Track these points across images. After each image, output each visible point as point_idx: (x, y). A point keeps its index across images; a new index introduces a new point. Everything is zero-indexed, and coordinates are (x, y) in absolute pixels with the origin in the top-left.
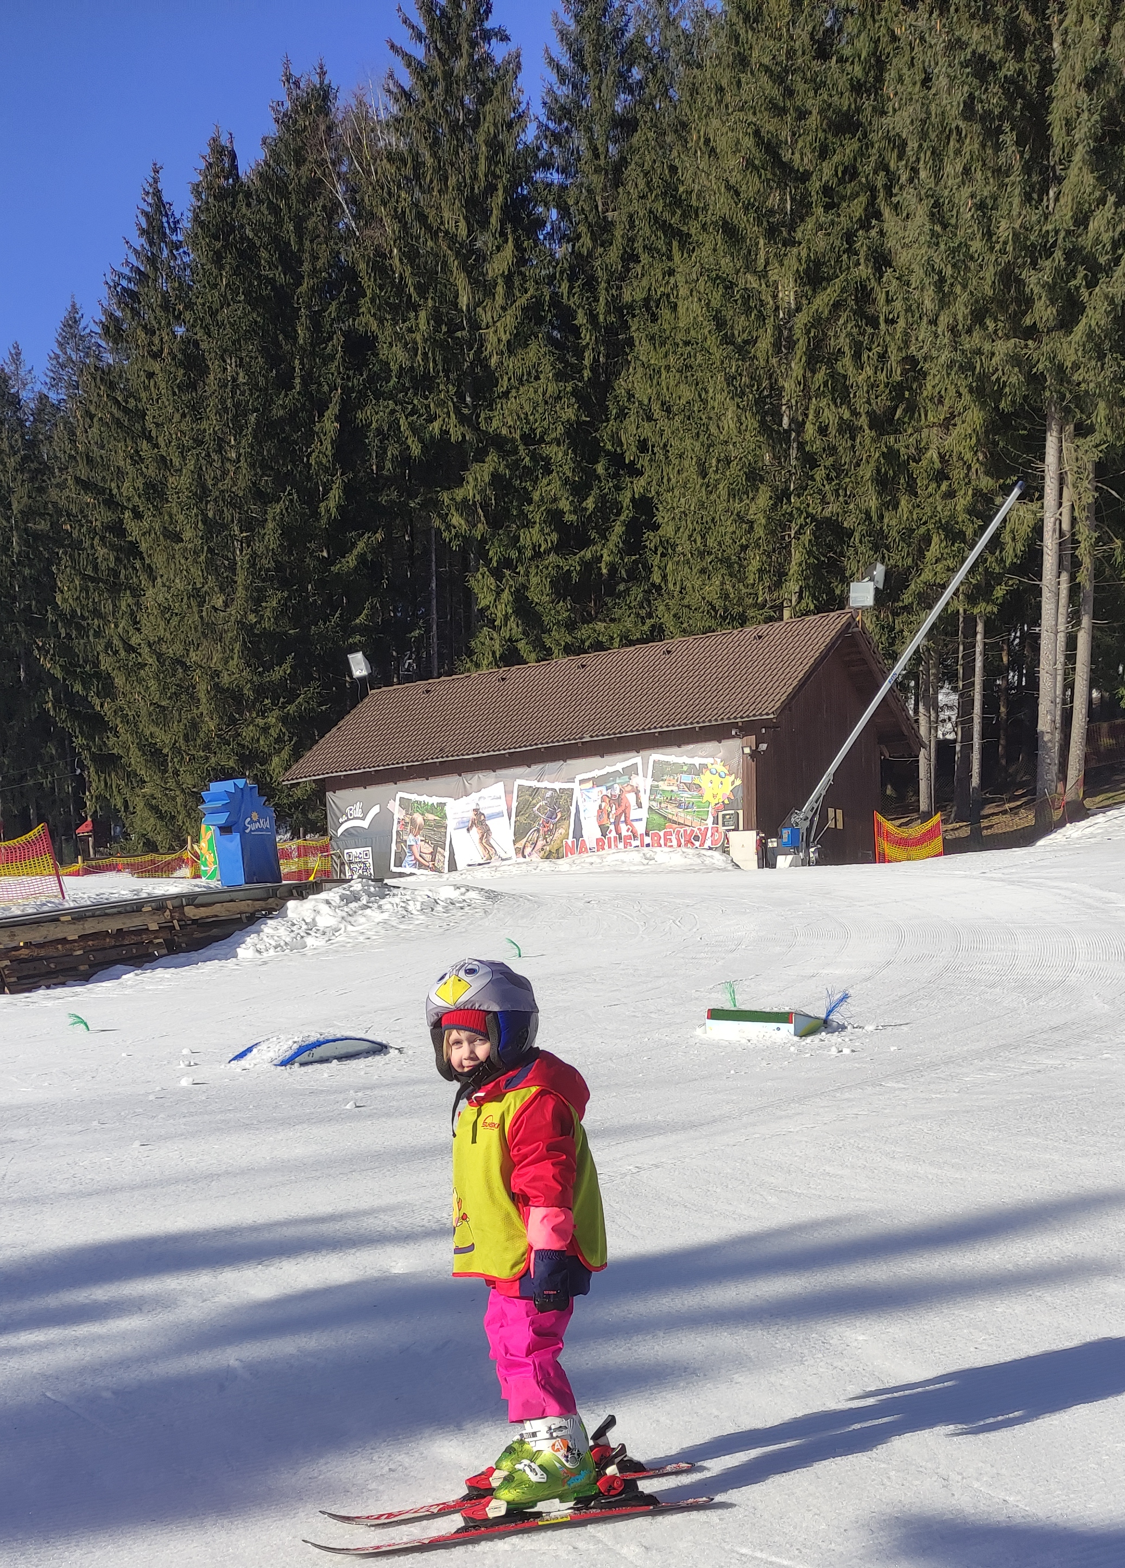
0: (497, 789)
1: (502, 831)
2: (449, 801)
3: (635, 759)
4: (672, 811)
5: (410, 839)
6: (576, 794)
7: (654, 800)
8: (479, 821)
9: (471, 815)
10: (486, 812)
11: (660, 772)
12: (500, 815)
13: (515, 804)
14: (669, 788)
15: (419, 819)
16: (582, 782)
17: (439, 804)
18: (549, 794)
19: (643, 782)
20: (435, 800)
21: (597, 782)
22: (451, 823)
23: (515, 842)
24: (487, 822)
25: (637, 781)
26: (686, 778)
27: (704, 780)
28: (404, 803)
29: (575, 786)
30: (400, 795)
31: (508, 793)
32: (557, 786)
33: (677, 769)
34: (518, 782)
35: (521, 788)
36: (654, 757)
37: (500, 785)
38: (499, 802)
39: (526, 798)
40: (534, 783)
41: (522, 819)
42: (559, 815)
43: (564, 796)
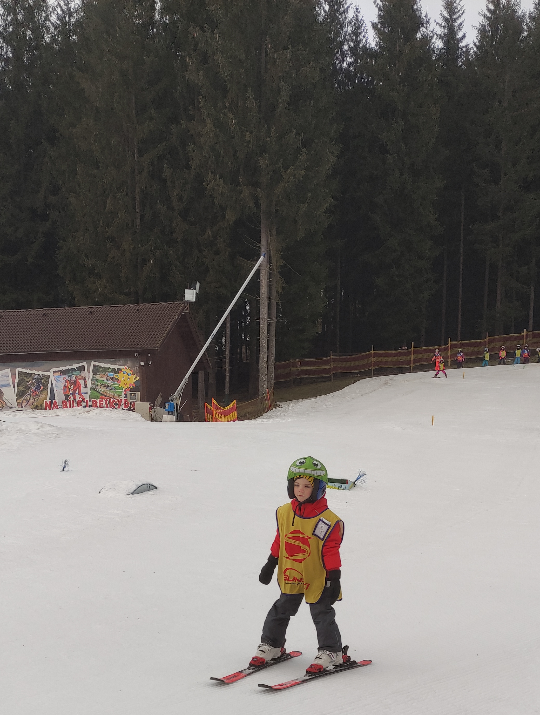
0: (7, 372)
1: (10, 394)
3: (85, 364)
4: (103, 390)
6: (52, 378)
7: (94, 384)
11: (96, 370)
12: (9, 385)
13: (17, 380)
14: (102, 379)
16: (54, 372)
18: (36, 377)
19: (88, 375)
21: (64, 373)
23: (17, 400)
26: (111, 375)
27: (120, 376)
29: (51, 374)
31: (13, 375)
32: (41, 373)
33: (106, 370)
34: (18, 369)
35: (20, 373)
36: (93, 363)
37: (8, 370)
38: (7, 379)
39: (23, 378)
40: (27, 371)
41: (21, 388)
42: (42, 388)
43: (45, 379)
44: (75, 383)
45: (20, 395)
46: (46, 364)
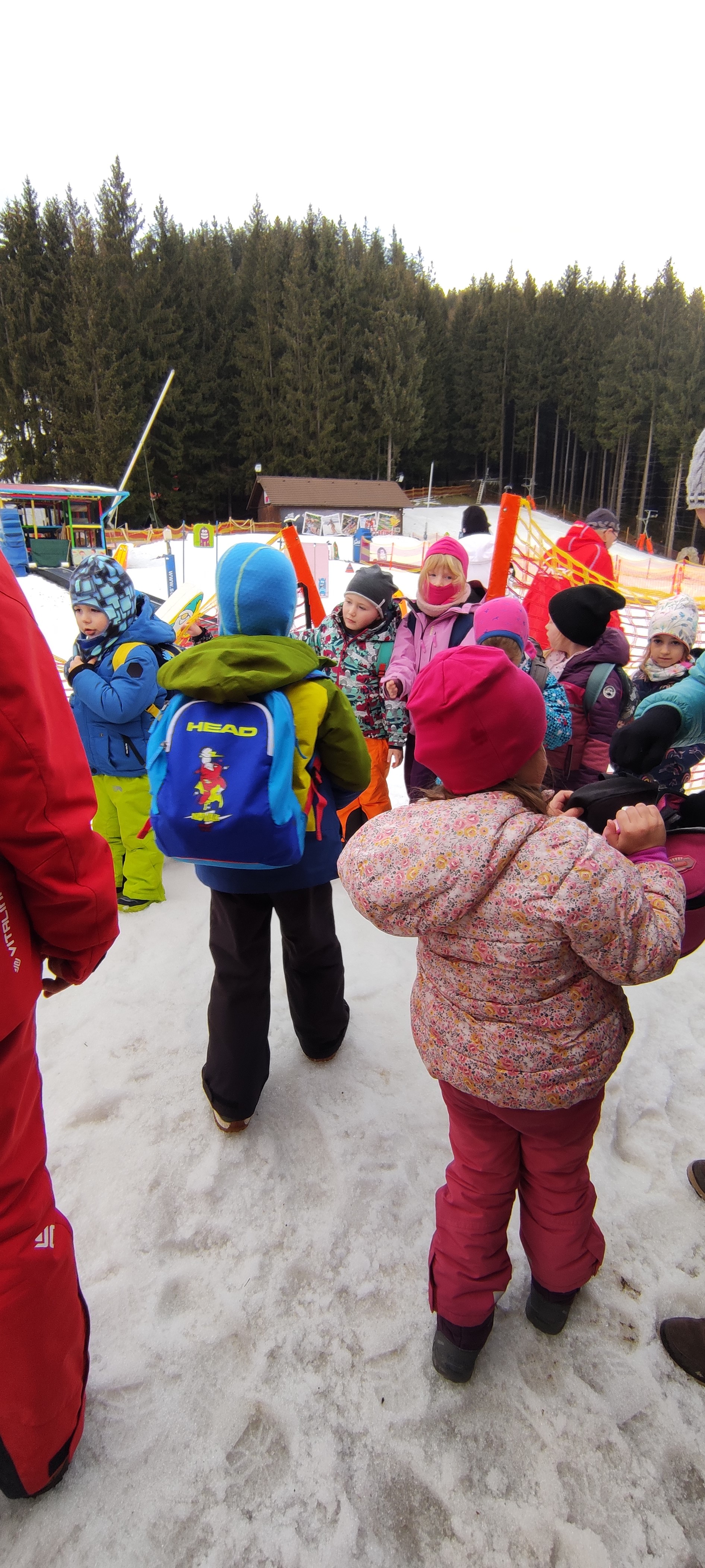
0: (338, 514)
1: (339, 526)
2: (322, 517)
3: (375, 512)
4: (383, 526)
5: (309, 526)
6: (359, 519)
9: (329, 521)
10: (333, 521)
11: (381, 516)
12: (337, 522)
13: (342, 520)
15: (312, 520)
16: (361, 516)
18: (351, 518)
19: (377, 518)
20: (318, 516)
21: (366, 516)
22: (322, 523)
23: (341, 529)
24: (334, 524)
25: (375, 517)
27: (391, 519)
28: (308, 515)
29: (359, 517)
30: (306, 513)
31: (340, 517)
32: (355, 516)
33: (385, 516)
34: (343, 514)
35: (344, 516)
36: (380, 513)
38: (337, 519)
39: (345, 519)
40: (348, 515)
41: (344, 524)
44: (371, 522)
45: (344, 527)
46: (357, 512)
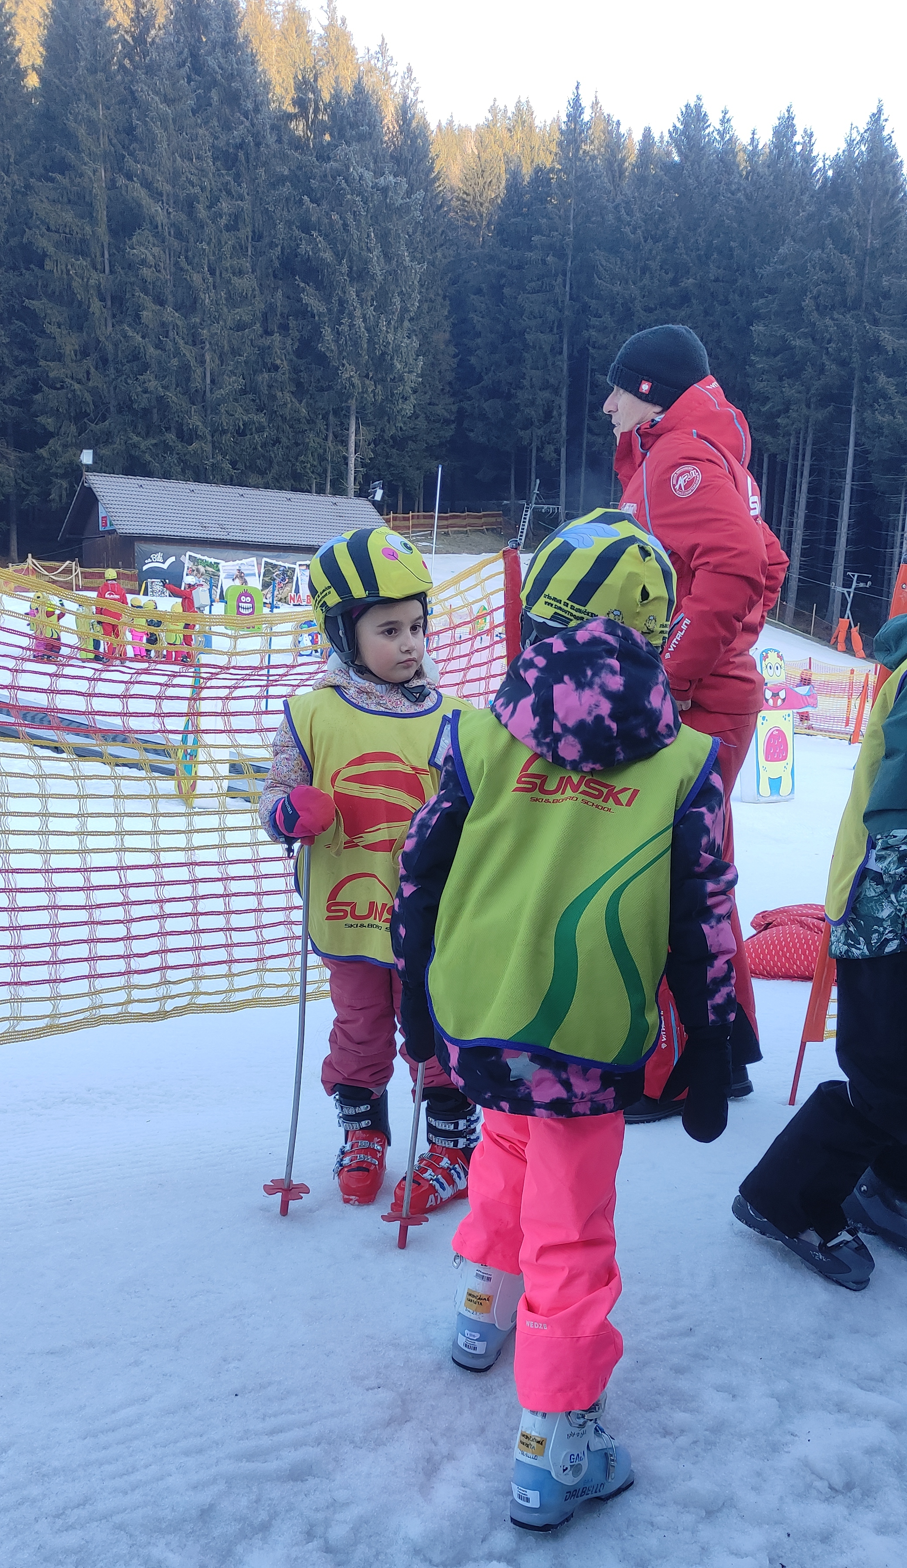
0: (252, 561)
2: (222, 564)
6: (297, 571)
8: (241, 575)
9: (236, 573)
10: (245, 572)
12: (254, 575)
13: (262, 571)
15: (202, 569)
16: (300, 565)
17: (215, 563)
18: (282, 569)
20: (213, 560)
24: (246, 578)
28: (191, 559)
29: (297, 567)
30: (189, 553)
31: (259, 564)
32: (287, 565)
34: (265, 559)
35: (266, 563)
37: (254, 559)
38: (253, 568)
39: (269, 569)
40: (274, 562)
41: (267, 579)
42: (287, 580)
43: (290, 571)
45: (265, 585)
46: (293, 556)
